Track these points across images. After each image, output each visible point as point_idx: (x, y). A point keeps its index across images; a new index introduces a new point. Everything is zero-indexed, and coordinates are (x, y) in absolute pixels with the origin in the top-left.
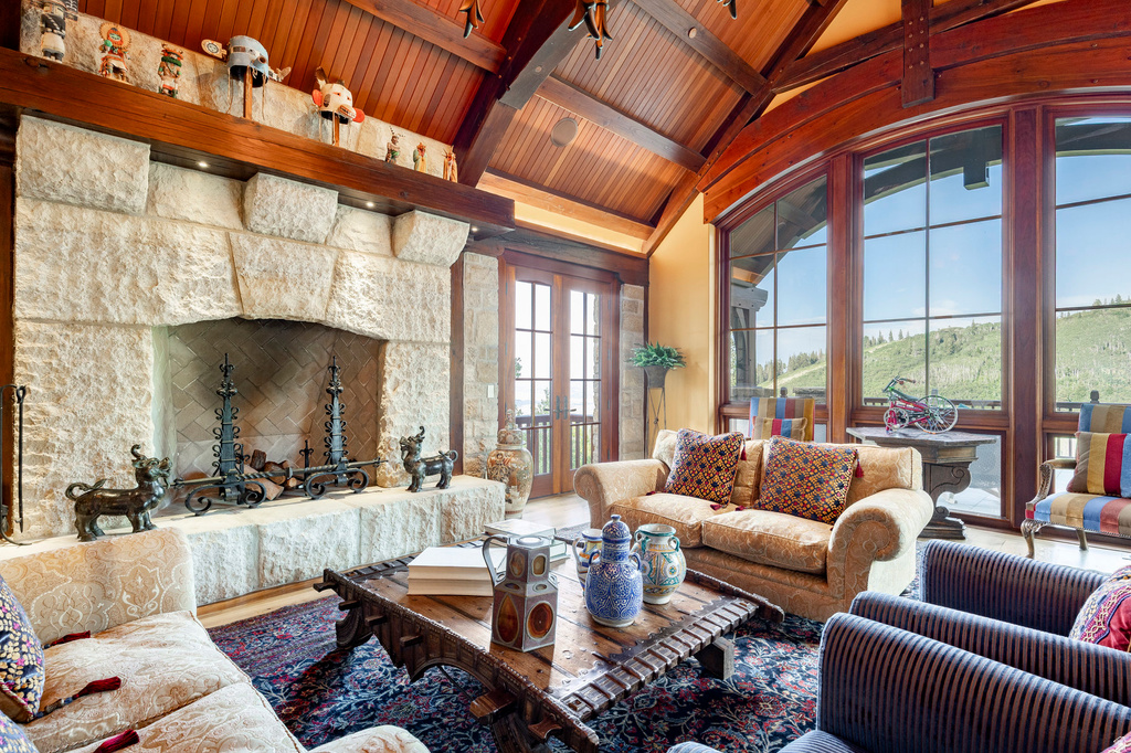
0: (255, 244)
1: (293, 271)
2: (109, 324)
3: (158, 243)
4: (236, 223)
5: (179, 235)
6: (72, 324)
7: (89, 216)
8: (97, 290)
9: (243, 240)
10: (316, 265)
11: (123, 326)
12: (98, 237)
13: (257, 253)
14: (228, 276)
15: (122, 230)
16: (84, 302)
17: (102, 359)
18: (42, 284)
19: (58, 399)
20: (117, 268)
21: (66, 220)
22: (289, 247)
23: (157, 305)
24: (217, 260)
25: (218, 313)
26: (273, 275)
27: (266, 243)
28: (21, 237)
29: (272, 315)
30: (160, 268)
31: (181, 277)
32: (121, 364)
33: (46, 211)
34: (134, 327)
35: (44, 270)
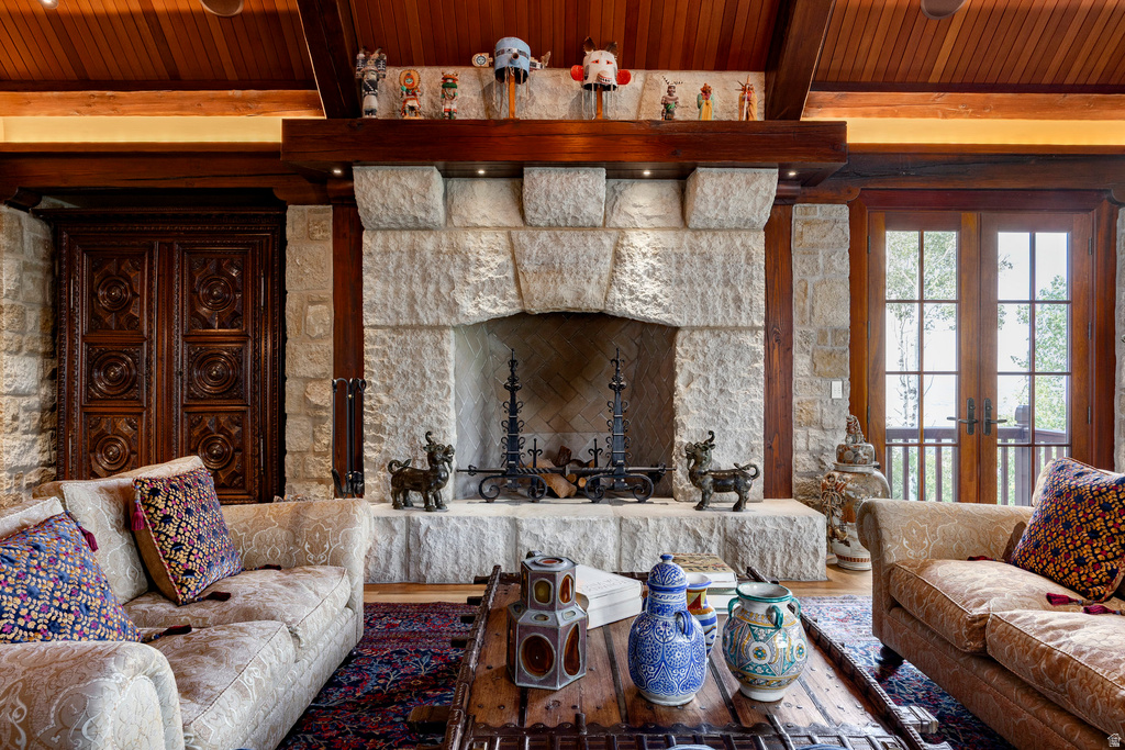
0: (533, 238)
1: (569, 260)
2: (419, 327)
3: (455, 251)
4: (517, 221)
5: (470, 241)
6: (397, 329)
7: (406, 237)
8: (412, 298)
9: (523, 237)
10: (593, 251)
11: (431, 328)
12: (412, 253)
13: (536, 245)
14: (510, 274)
15: (428, 243)
16: (404, 309)
17: (416, 356)
18: (378, 298)
19: (388, 390)
20: (426, 278)
21: (392, 245)
22: (565, 237)
23: (453, 307)
24: (500, 259)
25: (503, 310)
26: (551, 268)
27: (544, 236)
28: (366, 262)
29: (550, 308)
30: (456, 273)
31: (472, 279)
32: (429, 361)
33: (380, 237)
34: (438, 328)
35: (379, 286)
